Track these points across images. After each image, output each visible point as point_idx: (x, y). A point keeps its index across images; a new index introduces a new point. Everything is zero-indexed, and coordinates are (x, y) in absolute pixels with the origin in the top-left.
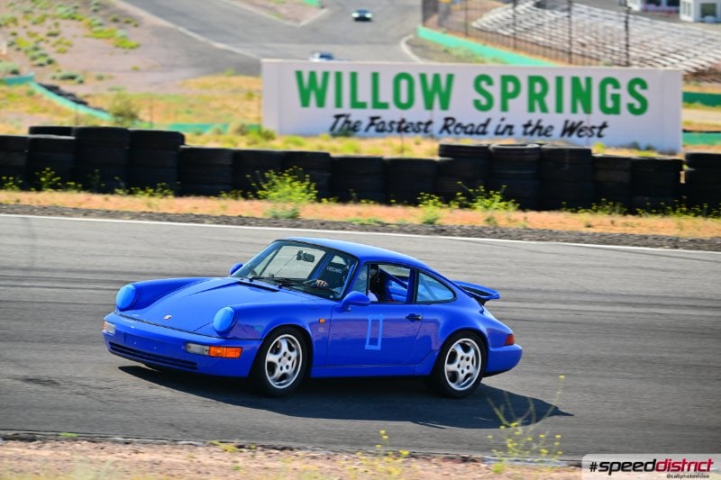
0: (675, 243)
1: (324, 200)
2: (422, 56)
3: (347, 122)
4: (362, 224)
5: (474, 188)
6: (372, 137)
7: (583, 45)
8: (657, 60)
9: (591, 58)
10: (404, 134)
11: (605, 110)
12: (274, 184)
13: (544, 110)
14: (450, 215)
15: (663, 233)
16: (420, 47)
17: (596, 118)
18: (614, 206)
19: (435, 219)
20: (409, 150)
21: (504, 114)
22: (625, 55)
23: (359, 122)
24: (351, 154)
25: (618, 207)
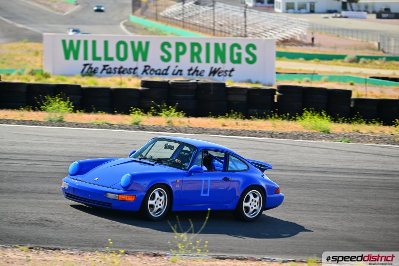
0: (271, 135)
1: (77, 111)
2: (132, 32)
3: (91, 68)
4: (99, 125)
5: (161, 105)
6: (105, 76)
7: (221, 25)
8: (262, 34)
9: (225, 32)
10: (122, 74)
11: (233, 61)
12: (50, 102)
13: (199, 61)
14: (147, 120)
15: (265, 129)
16: (131, 27)
17: (228, 66)
18: (238, 114)
19: (139, 122)
20: (125, 84)
21: (177, 64)
22: (244, 31)
23: (97, 68)
24: (93, 86)
25: (240, 115)
